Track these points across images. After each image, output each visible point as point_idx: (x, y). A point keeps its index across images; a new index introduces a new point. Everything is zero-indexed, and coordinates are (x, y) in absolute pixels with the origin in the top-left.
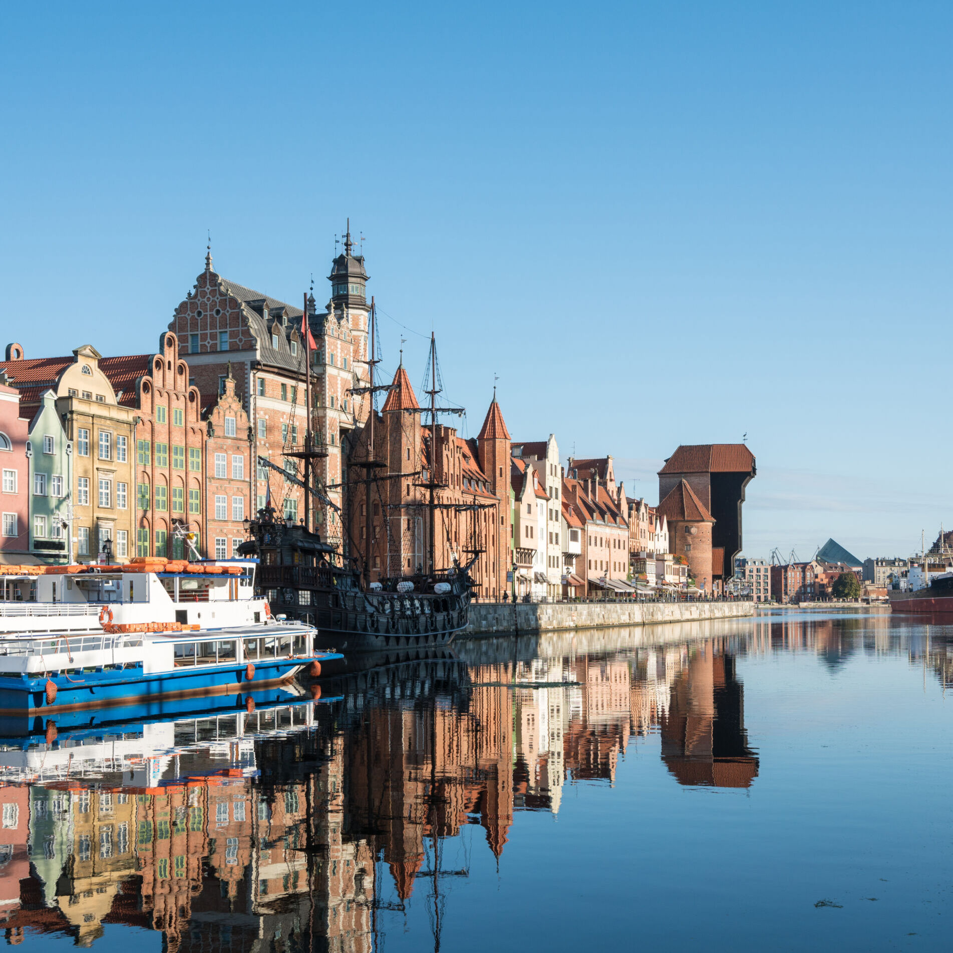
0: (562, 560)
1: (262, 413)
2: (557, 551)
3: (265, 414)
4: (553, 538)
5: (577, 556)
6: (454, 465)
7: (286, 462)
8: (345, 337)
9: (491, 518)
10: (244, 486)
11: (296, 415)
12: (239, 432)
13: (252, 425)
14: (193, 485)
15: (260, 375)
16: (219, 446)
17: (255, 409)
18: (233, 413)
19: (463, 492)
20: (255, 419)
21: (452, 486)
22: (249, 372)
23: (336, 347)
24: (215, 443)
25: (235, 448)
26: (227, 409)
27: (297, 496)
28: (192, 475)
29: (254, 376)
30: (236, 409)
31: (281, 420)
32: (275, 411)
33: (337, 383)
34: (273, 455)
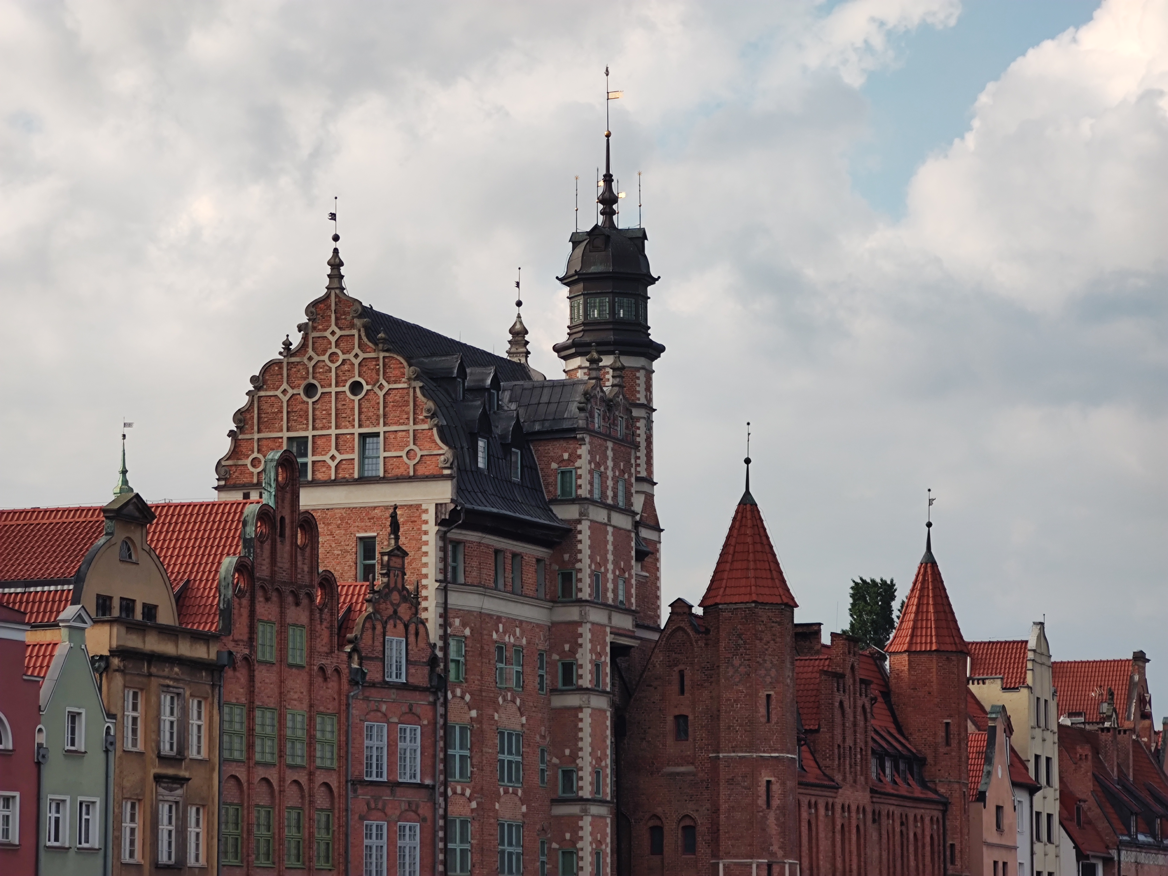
1: (457, 622)
3: (464, 625)
6: (855, 724)
7: (502, 734)
8: (620, 430)
9: (928, 848)
10: (419, 797)
11: (521, 622)
12: (412, 671)
13: (440, 654)
14: (321, 800)
15: (455, 534)
16: (372, 705)
17: (445, 614)
18: (401, 627)
19: (872, 791)
20: (445, 637)
21: (850, 778)
22: (432, 528)
23: (605, 457)
24: (366, 699)
25: (405, 709)
26: (390, 618)
27: (524, 815)
28: (320, 778)
29: (443, 537)
30: (406, 618)
31: (495, 636)
32: (482, 616)
33: (607, 542)
34: (479, 720)
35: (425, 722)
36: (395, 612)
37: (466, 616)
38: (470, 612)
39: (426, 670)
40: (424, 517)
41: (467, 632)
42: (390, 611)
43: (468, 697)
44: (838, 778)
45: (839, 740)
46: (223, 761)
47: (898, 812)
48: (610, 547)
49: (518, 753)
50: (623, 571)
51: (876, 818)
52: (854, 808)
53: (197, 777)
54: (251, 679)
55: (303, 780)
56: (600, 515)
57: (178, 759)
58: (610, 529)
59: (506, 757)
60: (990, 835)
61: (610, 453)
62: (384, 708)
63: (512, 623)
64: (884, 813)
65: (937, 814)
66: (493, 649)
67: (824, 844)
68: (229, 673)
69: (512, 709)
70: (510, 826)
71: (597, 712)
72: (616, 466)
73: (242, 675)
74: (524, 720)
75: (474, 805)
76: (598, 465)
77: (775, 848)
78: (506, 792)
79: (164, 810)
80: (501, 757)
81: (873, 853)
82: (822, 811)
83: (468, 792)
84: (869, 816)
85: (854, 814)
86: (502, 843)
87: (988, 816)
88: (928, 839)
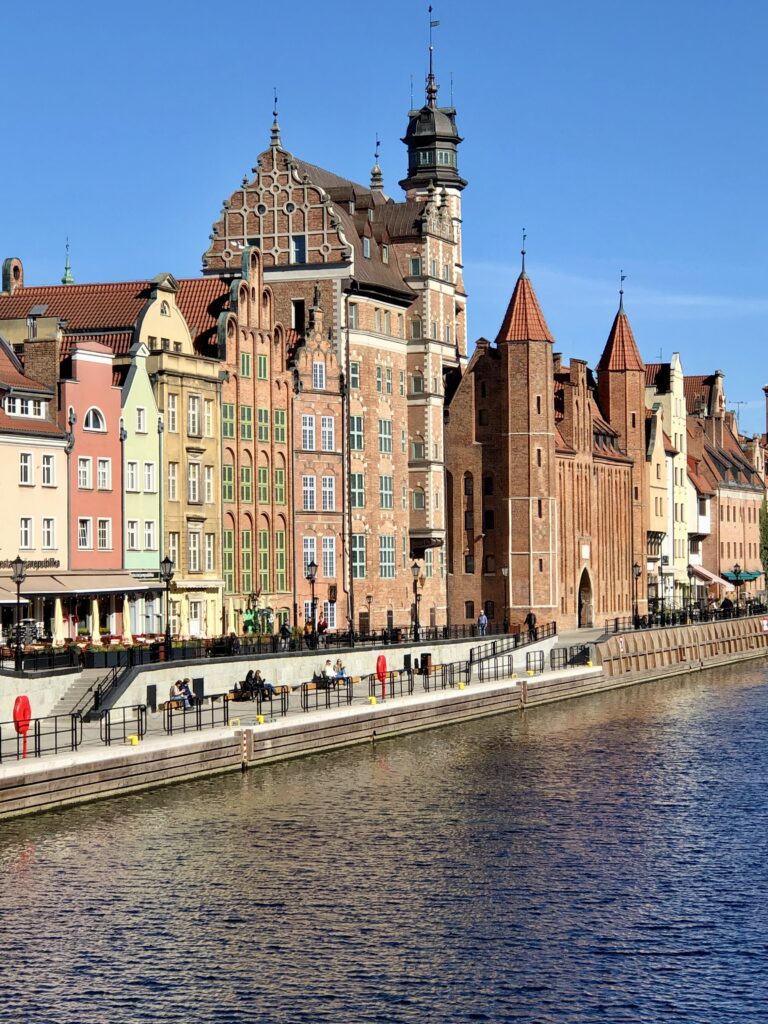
1: (354, 352)
6: (584, 415)
7: (380, 421)
8: (446, 234)
9: (623, 490)
10: (335, 460)
11: (390, 353)
12: (329, 383)
13: (344, 372)
14: (278, 463)
15: (352, 298)
16: (306, 404)
17: (348, 348)
18: (322, 356)
19: (594, 456)
20: (348, 362)
21: (582, 447)
22: (339, 294)
23: (438, 250)
24: (302, 400)
25: (325, 406)
26: (315, 350)
27: (393, 471)
28: (277, 449)
29: (345, 300)
30: (325, 350)
31: (376, 361)
32: (369, 350)
33: (439, 303)
34: (368, 413)
35: (337, 414)
36: (319, 347)
37: (360, 349)
38: (362, 347)
39: (337, 382)
40: (334, 287)
41: (360, 359)
42: (316, 346)
43: (361, 399)
44: (575, 447)
45: (575, 424)
46: (223, 439)
47: (607, 467)
48: (442, 306)
49: (390, 434)
50: (448, 321)
51: (596, 471)
52: (584, 466)
53: (209, 450)
54: (238, 386)
55: (268, 450)
56: (436, 286)
57: (199, 436)
58: (441, 295)
59: (383, 436)
61: (441, 248)
62: (313, 406)
63: (386, 353)
64: (600, 469)
65: (628, 469)
66: (375, 369)
67: (568, 488)
68: (225, 384)
69: (386, 406)
70: (386, 478)
71: (435, 408)
72: (444, 256)
73: (233, 385)
74: (392, 413)
75: (366, 465)
76: (434, 255)
77: (543, 490)
78: (383, 457)
79: (192, 468)
80: (380, 435)
81: (594, 493)
82: (567, 468)
83: (362, 457)
84: (592, 470)
85: (584, 470)
86: (382, 489)
87: (653, 470)
88: (623, 485)
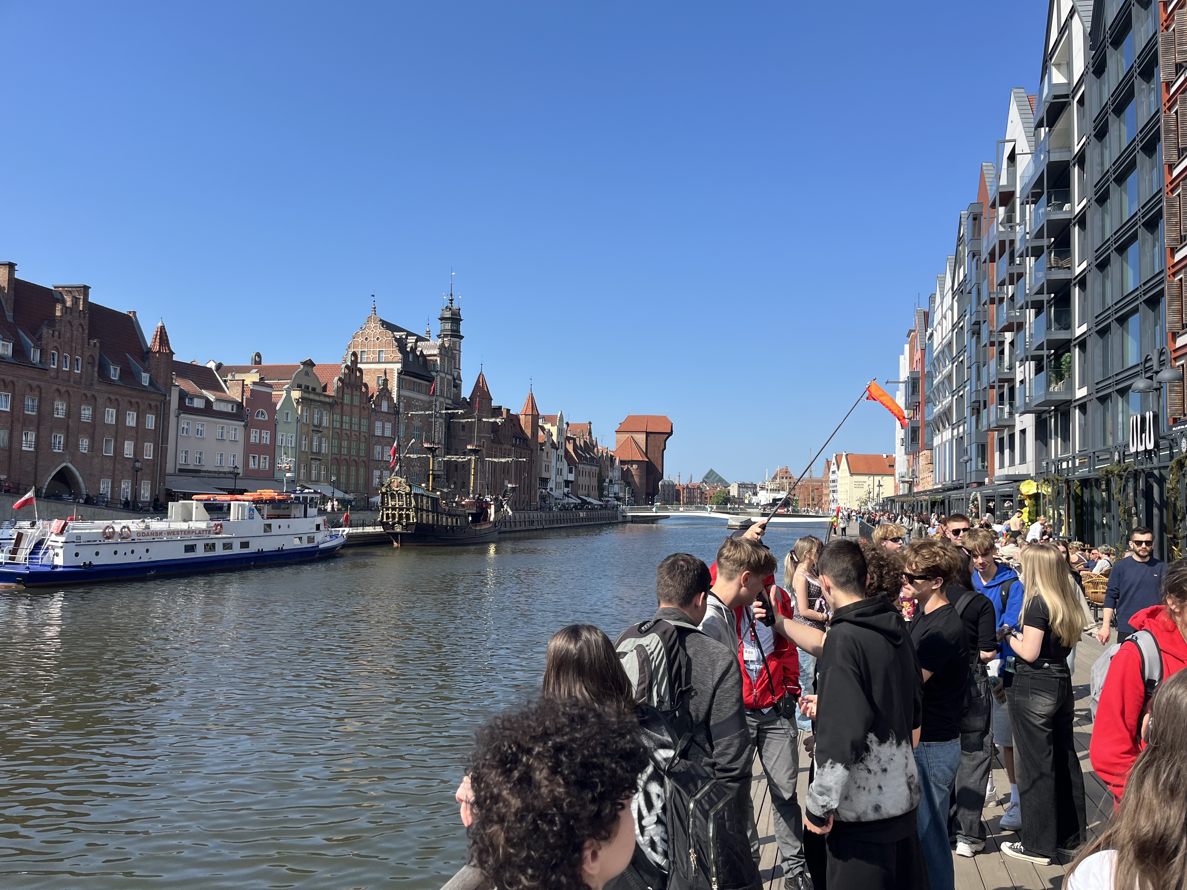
0: (563, 484)
2: (560, 480)
3: (404, 399)
4: (559, 472)
5: (572, 482)
6: (508, 430)
7: (414, 426)
8: (450, 355)
11: (421, 400)
12: (389, 409)
13: (397, 406)
14: (363, 439)
15: (402, 376)
16: (378, 417)
17: (399, 396)
18: (386, 399)
19: (513, 446)
20: (399, 402)
21: (507, 442)
22: (396, 375)
24: (376, 415)
25: (387, 418)
26: (383, 396)
28: (362, 434)
29: (399, 377)
30: (388, 397)
31: (413, 402)
32: (410, 398)
33: (444, 382)
34: (408, 422)
35: (392, 422)
36: (385, 395)
37: (405, 397)
39: (393, 409)
40: (394, 373)
41: (405, 401)
44: (503, 442)
45: (503, 433)
46: (333, 428)
47: (520, 451)
49: (419, 432)
50: (449, 389)
51: (514, 452)
52: (507, 449)
53: (325, 431)
54: (342, 408)
55: (357, 434)
56: (443, 375)
57: (320, 426)
58: (446, 379)
60: (545, 458)
62: (381, 418)
63: (418, 400)
64: (516, 451)
65: (530, 452)
66: (412, 406)
68: (336, 406)
69: (418, 421)
71: (440, 423)
73: (340, 406)
74: (421, 424)
79: (315, 439)
80: (414, 432)
82: (498, 449)
83: (404, 440)
85: (507, 451)
87: (544, 454)
88: (527, 458)
